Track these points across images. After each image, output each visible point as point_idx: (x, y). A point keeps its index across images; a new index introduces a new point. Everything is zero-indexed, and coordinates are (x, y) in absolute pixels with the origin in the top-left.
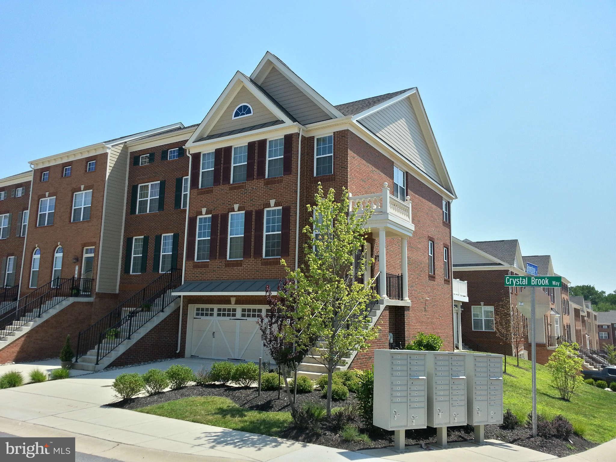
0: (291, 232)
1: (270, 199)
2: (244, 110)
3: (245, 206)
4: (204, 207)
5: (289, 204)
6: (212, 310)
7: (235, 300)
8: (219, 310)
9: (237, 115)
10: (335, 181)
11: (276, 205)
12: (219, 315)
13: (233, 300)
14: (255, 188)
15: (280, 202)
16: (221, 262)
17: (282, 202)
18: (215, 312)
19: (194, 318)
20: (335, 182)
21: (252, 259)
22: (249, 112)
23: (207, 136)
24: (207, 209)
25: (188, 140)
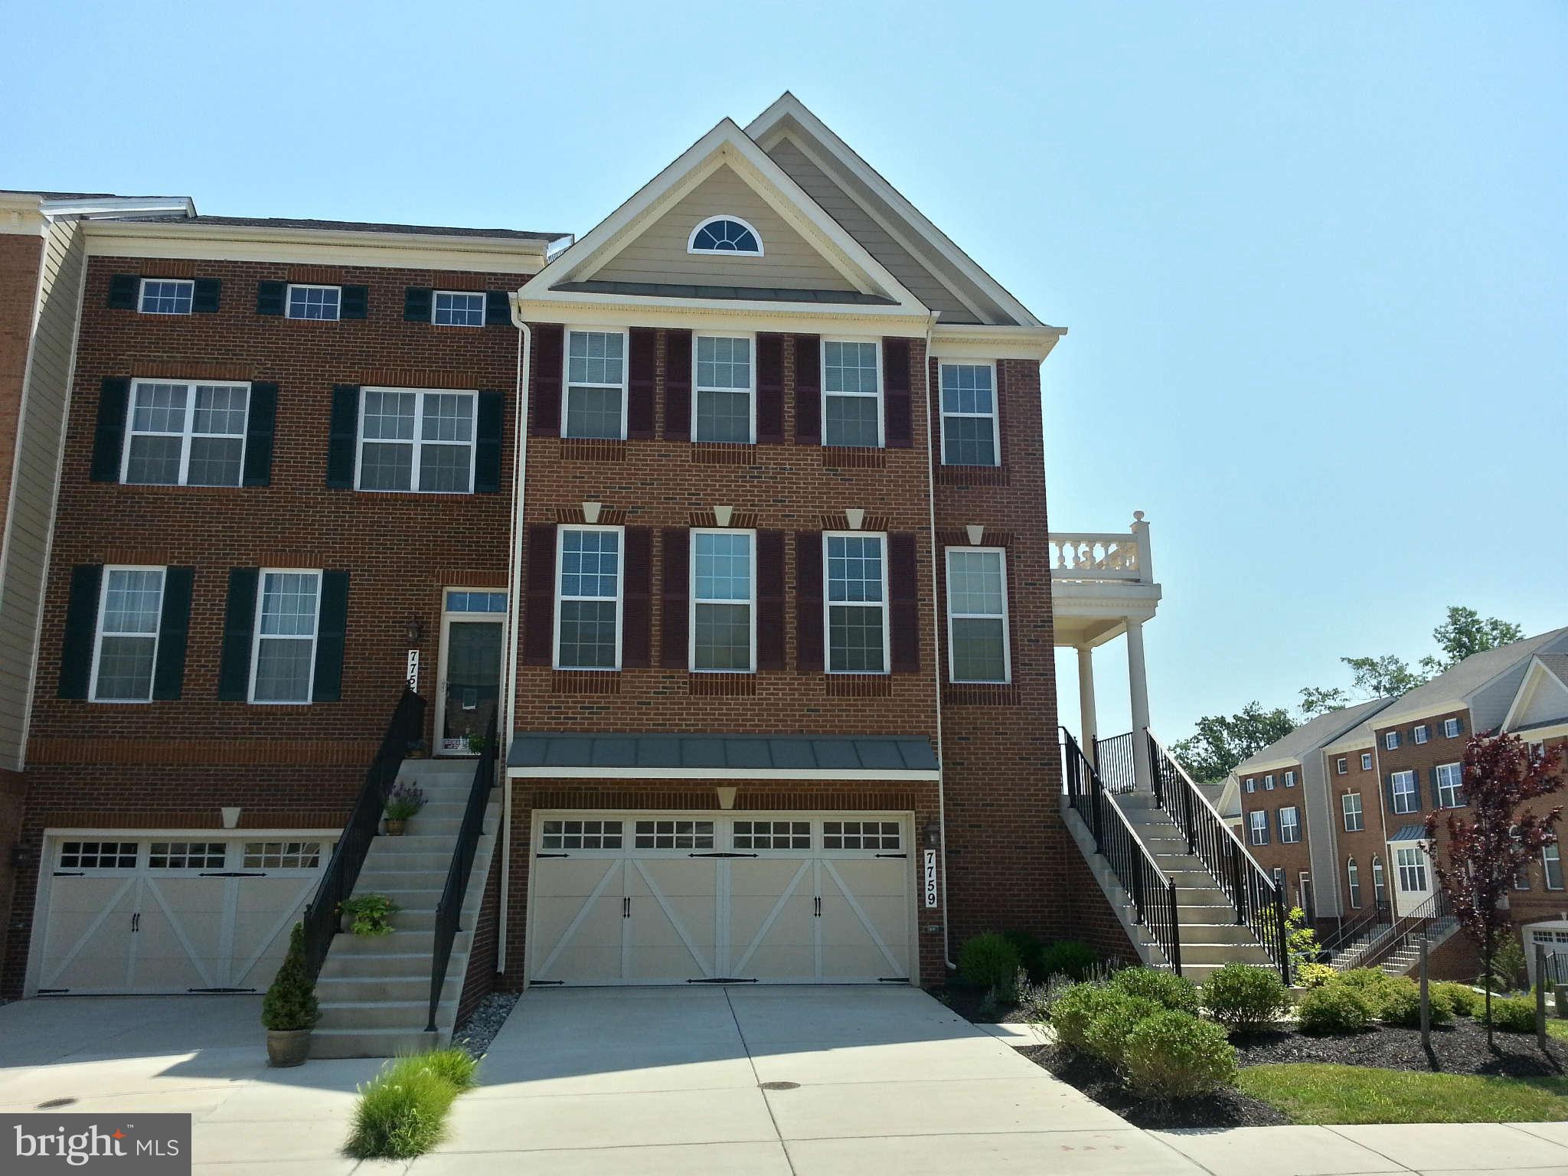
0: (923, 605)
1: (847, 507)
2: (733, 236)
3: (756, 516)
4: (594, 498)
5: (910, 528)
6: (615, 827)
7: (734, 795)
8: (643, 827)
9: (702, 241)
10: (1008, 485)
11: (866, 526)
12: (642, 843)
13: (727, 796)
14: (791, 469)
15: (882, 519)
16: (673, 677)
17: (888, 519)
18: (629, 834)
19: (539, 856)
20: (1009, 489)
21: (790, 674)
22: (749, 243)
23: (588, 281)
24: (602, 506)
25: (532, 276)
